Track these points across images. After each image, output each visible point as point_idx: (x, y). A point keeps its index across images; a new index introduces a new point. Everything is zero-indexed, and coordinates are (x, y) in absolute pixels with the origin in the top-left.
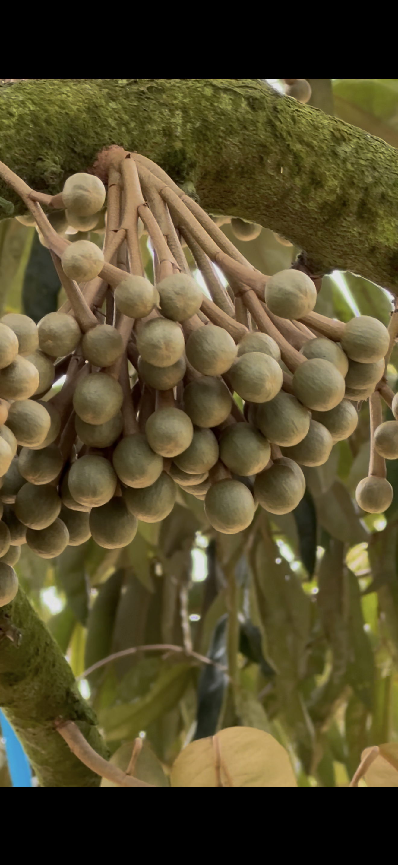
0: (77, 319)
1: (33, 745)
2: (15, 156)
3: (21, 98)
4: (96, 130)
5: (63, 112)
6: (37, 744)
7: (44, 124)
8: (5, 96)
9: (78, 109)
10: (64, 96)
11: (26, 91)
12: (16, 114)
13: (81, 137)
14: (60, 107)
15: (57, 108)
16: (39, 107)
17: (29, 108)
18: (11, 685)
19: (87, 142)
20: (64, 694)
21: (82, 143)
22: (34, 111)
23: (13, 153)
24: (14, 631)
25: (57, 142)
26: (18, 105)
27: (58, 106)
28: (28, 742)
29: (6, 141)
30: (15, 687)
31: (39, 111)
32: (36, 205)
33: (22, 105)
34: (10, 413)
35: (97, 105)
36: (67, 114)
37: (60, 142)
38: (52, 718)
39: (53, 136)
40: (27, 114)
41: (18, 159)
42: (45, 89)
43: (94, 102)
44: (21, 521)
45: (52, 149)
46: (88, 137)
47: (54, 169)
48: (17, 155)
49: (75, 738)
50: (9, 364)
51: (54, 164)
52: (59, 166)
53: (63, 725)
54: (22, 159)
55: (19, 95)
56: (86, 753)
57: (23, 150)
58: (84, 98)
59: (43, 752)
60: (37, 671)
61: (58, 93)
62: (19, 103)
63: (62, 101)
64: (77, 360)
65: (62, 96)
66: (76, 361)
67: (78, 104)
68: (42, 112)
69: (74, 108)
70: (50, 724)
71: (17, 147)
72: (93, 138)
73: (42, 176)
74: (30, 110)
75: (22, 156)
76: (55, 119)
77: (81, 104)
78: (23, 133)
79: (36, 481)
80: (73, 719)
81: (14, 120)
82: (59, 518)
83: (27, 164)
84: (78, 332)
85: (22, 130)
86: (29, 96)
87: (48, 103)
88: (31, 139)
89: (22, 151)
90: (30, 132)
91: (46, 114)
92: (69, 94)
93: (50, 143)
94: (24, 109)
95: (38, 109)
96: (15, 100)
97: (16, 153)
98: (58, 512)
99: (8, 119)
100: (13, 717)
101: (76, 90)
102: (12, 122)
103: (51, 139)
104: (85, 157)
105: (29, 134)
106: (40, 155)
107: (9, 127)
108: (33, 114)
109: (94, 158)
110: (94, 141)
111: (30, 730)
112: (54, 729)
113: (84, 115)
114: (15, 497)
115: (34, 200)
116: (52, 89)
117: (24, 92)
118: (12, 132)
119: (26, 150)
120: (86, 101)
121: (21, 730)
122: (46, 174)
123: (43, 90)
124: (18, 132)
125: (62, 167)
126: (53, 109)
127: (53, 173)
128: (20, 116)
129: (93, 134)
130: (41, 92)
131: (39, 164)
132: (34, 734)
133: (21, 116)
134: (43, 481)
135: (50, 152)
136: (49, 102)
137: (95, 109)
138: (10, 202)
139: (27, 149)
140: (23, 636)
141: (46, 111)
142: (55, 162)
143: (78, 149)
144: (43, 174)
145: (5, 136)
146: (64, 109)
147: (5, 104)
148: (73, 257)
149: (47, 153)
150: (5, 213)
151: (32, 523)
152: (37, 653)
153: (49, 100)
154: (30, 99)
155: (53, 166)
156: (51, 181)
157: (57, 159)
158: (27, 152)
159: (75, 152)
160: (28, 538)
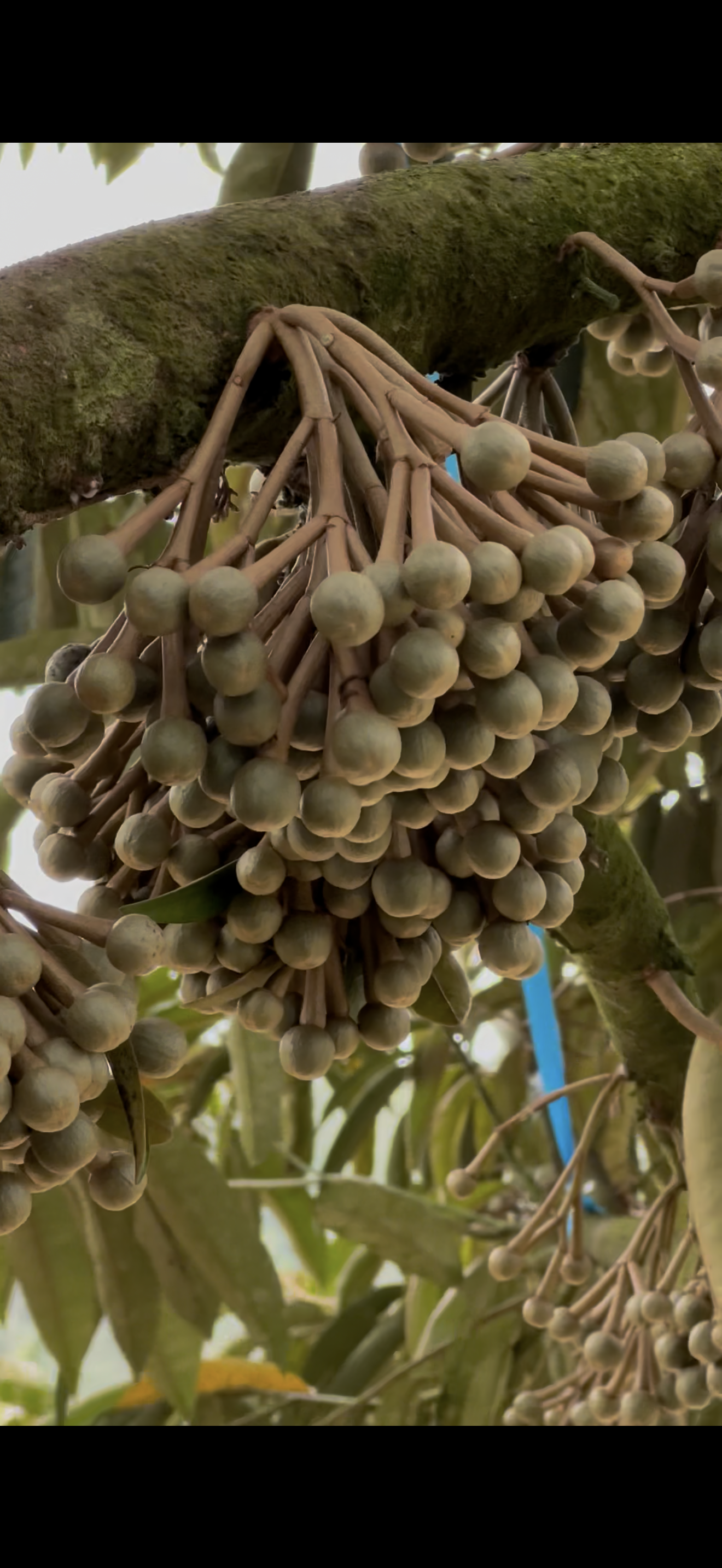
0: (710, 440)
1: (614, 1004)
2: (618, 236)
3: (621, 162)
4: (718, 201)
5: (676, 178)
6: (618, 1001)
7: (652, 194)
8: (602, 160)
9: (694, 175)
10: (676, 158)
11: (627, 152)
12: (618, 182)
13: (699, 210)
14: (672, 172)
15: (668, 174)
16: (646, 173)
17: (633, 174)
18: (590, 924)
19: (708, 217)
20: (656, 936)
21: (701, 219)
22: (639, 177)
23: (615, 232)
24: (600, 854)
25: (669, 217)
26: (619, 170)
27: (668, 170)
28: (607, 1000)
29: (606, 216)
30: (596, 927)
31: (645, 178)
32: (653, 295)
33: (624, 171)
34: (636, 560)
35: (719, 169)
36: (680, 180)
37: (673, 217)
38: (640, 968)
39: (664, 210)
40: (631, 182)
41: (621, 240)
42: (652, 149)
43: (713, 166)
44: (633, 703)
45: (665, 227)
46: (708, 211)
47: (667, 252)
48: (620, 234)
49: (670, 992)
50: (635, 494)
51: (666, 246)
52: (673, 248)
53: (654, 975)
54: (626, 239)
55: (618, 157)
56: (685, 1011)
57: (628, 228)
58: (701, 161)
59: (626, 1011)
60: (623, 907)
61: (668, 154)
62: (619, 167)
63: (674, 164)
64: (704, 496)
65: (673, 159)
66: (701, 497)
67: (694, 168)
68: (650, 179)
69: (690, 173)
70: (637, 976)
71: (620, 224)
72: (715, 211)
73: (652, 262)
74: (634, 177)
75: (627, 235)
76: (666, 188)
77: (698, 168)
78: (627, 206)
79: (655, 650)
80: (666, 968)
81: (615, 189)
82: (680, 702)
83: (632, 246)
84: (712, 456)
85: (625, 202)
86: (633, 159)
87: (656, 168)
88: (638, 214)
89: (626, 230)
90: (635, 204)
91: (655, 182)
92: (682, 156)
93: (661, 218)
94: (626, 175)
95: (644, 175)
96: (614, 164)
97: (618, 231)
98: (680, 692)
99: (607, 188)
100: (592, 967)
101: (690, 150)
102: (613, 192)
103: (664, 214)
104: (705, 236)
105: (635, 208)
106: (648, 234)
107: (609, 198)
108: (637, 181)
109: (717, 237)
110: (716, 215)
111: (612, 983)
112: (643, 981)
113: (703, 182)
114: (625, 672)
115: (650, 289)
116: (661, 150)
117: (626, 154)
118: (613, 205)
119: (630, 228)
120: (705, 164)
121: (600, 983)
122: (658, 258)
123: (649, 151)
124: (621, 205)
125: (676, 250)
126: (664, 175)
127: (667, 257)
128: (622, 184)
129: (713, 207)
130: (647, 153)
131: (648, 245)
132: (616, 989)
133: (624, 185)
134: (666, 650)
135: (662, 231)
136: (658, 166)
137: (715, 174)
138: (614, 295)
139: (632, 226)
140: (610, 859)
141: (654, 178)
142: (668, 243)
143: (696, 227)
144: (653, 258)
145: (604, 210)
146: (676, 174)
147: (603, 169)
148: (711, 359)
149: (657, 232)
150: (608, 309)
151: (647, 706)
152: (624, 884)
153: (658, 163)
154: (634, 162)
155: (667, 249)
156: (664, 267)
157: (671, 239)
158: (633, 231)
159: (690, 229)
160: (639, 727)
